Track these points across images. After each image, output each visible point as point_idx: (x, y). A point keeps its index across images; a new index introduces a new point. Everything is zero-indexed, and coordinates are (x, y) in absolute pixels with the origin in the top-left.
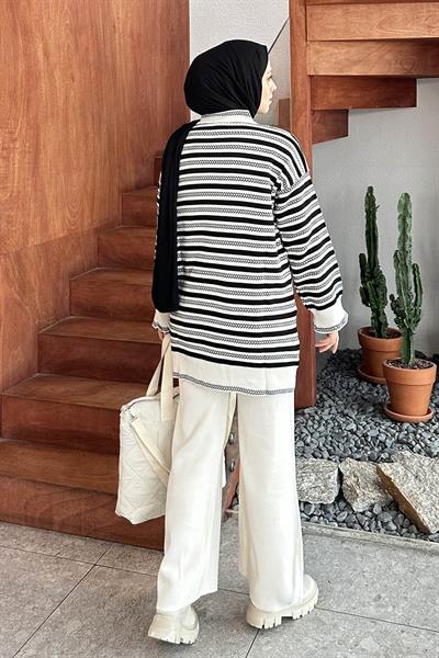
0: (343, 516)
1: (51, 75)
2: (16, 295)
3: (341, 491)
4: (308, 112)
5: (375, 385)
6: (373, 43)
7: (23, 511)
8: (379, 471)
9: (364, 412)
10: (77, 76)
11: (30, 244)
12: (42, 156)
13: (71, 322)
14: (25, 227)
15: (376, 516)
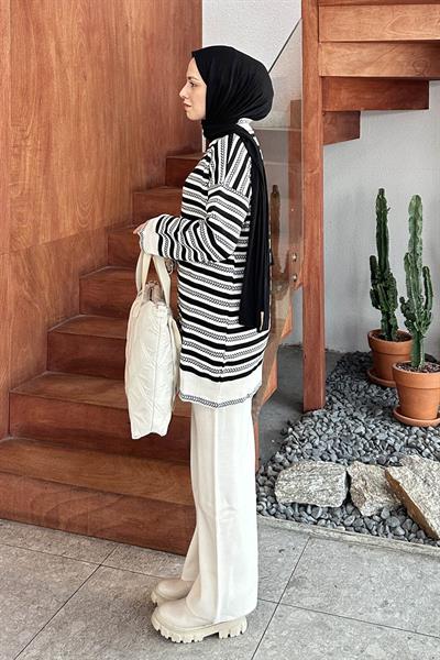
0: (350, 520)
1: (63, 74)
2: (26, 293)
3: (349, 495)
4: (320, 114)
5: (384, 388)
6: (385, 45)
7: (29, 510)
8: (387, 475)
9: (373, 415)
10: (89, 75)
11: (41, 243)
12: (53, 154)
13: (81, 320)
14: (36, 224)
15: (383, 521)
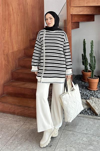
1: (14, 15)
2: (7, 63)
4: (71, 23)
5: (85, 82)
6: (85, 7)
7: (9, 111)
8: (86, 101)
9: (83, 88)
10: (19, 15)
11: (10, 52)
12: (12, 33)
13: (19, 69)
14: (8, 48)
15: (86, 111)
